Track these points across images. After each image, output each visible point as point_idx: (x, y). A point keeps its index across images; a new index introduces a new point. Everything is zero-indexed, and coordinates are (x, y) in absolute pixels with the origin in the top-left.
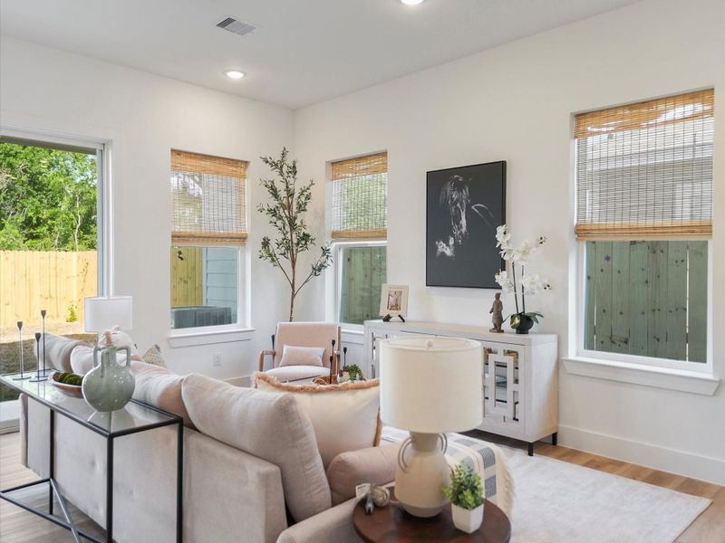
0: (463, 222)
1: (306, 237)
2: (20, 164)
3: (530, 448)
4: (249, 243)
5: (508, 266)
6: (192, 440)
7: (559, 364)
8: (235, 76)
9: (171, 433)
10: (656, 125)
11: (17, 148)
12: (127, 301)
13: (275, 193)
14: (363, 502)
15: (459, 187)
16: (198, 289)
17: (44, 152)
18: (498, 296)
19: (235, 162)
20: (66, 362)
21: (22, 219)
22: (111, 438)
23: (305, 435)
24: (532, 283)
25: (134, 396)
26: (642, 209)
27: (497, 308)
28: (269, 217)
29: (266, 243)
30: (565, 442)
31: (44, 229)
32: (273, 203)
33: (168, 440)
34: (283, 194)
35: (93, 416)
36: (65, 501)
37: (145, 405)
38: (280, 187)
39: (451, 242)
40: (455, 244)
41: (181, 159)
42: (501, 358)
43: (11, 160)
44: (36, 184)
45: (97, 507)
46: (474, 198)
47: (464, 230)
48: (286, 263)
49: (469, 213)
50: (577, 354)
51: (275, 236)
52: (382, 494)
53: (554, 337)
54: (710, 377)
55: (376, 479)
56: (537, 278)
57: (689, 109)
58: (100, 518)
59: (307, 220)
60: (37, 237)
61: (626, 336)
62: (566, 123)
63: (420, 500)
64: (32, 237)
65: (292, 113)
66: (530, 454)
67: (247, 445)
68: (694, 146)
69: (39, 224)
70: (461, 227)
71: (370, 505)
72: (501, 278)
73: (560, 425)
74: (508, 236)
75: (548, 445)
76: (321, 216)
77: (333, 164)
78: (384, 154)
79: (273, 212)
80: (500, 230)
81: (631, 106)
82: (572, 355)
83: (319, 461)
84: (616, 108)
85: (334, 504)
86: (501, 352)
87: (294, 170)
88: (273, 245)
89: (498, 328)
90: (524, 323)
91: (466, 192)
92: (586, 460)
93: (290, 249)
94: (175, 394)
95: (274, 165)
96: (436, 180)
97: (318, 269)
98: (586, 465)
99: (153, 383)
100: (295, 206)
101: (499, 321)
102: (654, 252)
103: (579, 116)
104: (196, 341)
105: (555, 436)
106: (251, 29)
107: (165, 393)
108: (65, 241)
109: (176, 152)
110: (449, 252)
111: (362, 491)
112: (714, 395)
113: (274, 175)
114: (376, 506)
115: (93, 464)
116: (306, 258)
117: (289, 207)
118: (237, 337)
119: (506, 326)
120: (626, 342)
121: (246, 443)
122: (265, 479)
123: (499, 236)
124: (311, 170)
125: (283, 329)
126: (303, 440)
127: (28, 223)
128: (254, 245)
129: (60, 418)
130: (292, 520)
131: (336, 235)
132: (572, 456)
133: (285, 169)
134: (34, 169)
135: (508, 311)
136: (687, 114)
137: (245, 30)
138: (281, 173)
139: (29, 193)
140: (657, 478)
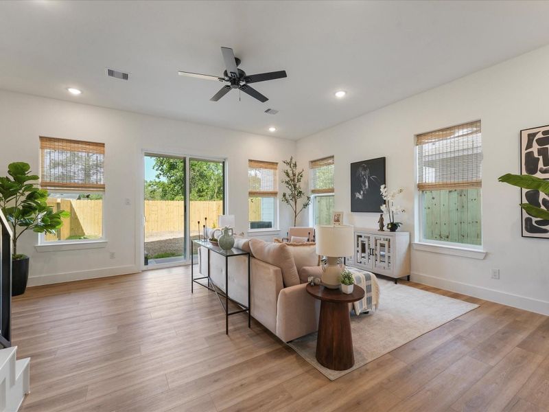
0: (367, 184)
1: (300, 192)
2: (197, 169)
3: (396, 281)
4: (278, 196)
5: (387, 203)
6: (252, 260)
7: (410, 245)
8: (272, 130)
9: (246, 258)
10: (454, 138)
11: (196, 162)
12: (233, 216)
13: (288, 175)
14: (310, 284)
15: (365, 169)
16: (259, 215)
17: (204, 163)
18: (382, 215)
19: (273, 163)
20: (213, 236)
21: (197, 189)
22: (227, 257)
23: (289, 258)
24: (397, 209)
25: (234, 246)
26: (449, 176)
27: (381, 220)
28: (286, 185)
29: (284, 195)
30: (413, 279)
31: (204, 193)
32: (287, 179)
33: (245, 261)
34: (291, 175)
35: (222, 251)
36: (214, 286)
37: (238, 248)
38: (290, 172)
39: (362, 193)
40: (363, 193)
41: (253, 163)
42: (382, 242)
43: (193, 167)
44: (202, 176)
45: (223, 286)
46: (371, 174)
47: (367, 187)
48: (292, 203)
49: (369, 180)
50: (420, 241)
51: (288, 192)
52: (317, 281)
53: (407, 234)
54: (482, 251)
55: (316, 276)
56: (399, 207)
57: (465, 131)
58: (224, 289)
59: (301, 185)
60: (202, 196)
61: (448, 234)
62: (412, 139)
63: (330, 282)
64: (200, 196)
65: (295, 142)
66: (396, 283)
67: (271, 262)
68: (473, 148)
69: (203, 191)
70: (365, 186)
71: (312, 284)
72: (383, 208)
73: (412, 272)
74: (386, 189)
75: (406, 280)
76: (307, 184)
77: (312, 162)
78: (333, 157)
79: (287, 183)
80: (382, 187)
81: (442, 130)
82: (416, 241)
83: (295, 268)
84: (435, 131)
85: (301, 283)
86: (382, 239)
87: (295, 165)
88: (287, 196)
89: (382, 229)
90: (394, 227)
91: (368, 171)
92: (422, 287)
93: (294, 197)
94: (247, 245)
95: (288, 164)
96: (355, 167)
97: (306, 205)
98: (422, 289)
99: (240, 242)
100: (296, 180)
101: (382, 226)
102: (461, 196)
103: (419, 136)
104: (257, 234)
105: (408, 277)
106: (277, 112)
107: (244, 244)
108: (212, 198)
109: (250, 161)
110: (360, 197)
111: (310, 279)
112: (484, 259)
113: (288, 168)
114: (314, 283)
115: (222, 271)
116: (301, 201)
117: (294, 180)
118: (274, 233)
119: (385, 228)
120: (448, 237)
121: (270, 260)
122: (276, 272)
123: (382, 190)
124: (303, 165)
125: (291, 229)
126: (288, 260)
127: (199, 191)
128: (280, 196)
129: (211, 252)
130: (285, 287)
131: (313, 192)
132: (416, 285)
133: (292, 165)
134: (201, 170)
135: (386, 221)
136: (469, 132)
137: (275, 112)
138: (290, 167)
139: (199, 180)
140: (456, 296)
